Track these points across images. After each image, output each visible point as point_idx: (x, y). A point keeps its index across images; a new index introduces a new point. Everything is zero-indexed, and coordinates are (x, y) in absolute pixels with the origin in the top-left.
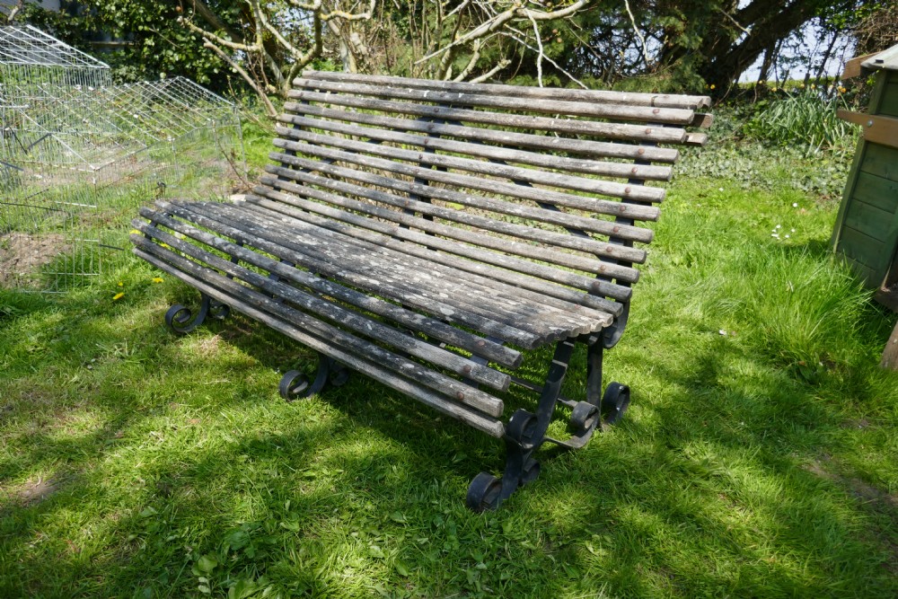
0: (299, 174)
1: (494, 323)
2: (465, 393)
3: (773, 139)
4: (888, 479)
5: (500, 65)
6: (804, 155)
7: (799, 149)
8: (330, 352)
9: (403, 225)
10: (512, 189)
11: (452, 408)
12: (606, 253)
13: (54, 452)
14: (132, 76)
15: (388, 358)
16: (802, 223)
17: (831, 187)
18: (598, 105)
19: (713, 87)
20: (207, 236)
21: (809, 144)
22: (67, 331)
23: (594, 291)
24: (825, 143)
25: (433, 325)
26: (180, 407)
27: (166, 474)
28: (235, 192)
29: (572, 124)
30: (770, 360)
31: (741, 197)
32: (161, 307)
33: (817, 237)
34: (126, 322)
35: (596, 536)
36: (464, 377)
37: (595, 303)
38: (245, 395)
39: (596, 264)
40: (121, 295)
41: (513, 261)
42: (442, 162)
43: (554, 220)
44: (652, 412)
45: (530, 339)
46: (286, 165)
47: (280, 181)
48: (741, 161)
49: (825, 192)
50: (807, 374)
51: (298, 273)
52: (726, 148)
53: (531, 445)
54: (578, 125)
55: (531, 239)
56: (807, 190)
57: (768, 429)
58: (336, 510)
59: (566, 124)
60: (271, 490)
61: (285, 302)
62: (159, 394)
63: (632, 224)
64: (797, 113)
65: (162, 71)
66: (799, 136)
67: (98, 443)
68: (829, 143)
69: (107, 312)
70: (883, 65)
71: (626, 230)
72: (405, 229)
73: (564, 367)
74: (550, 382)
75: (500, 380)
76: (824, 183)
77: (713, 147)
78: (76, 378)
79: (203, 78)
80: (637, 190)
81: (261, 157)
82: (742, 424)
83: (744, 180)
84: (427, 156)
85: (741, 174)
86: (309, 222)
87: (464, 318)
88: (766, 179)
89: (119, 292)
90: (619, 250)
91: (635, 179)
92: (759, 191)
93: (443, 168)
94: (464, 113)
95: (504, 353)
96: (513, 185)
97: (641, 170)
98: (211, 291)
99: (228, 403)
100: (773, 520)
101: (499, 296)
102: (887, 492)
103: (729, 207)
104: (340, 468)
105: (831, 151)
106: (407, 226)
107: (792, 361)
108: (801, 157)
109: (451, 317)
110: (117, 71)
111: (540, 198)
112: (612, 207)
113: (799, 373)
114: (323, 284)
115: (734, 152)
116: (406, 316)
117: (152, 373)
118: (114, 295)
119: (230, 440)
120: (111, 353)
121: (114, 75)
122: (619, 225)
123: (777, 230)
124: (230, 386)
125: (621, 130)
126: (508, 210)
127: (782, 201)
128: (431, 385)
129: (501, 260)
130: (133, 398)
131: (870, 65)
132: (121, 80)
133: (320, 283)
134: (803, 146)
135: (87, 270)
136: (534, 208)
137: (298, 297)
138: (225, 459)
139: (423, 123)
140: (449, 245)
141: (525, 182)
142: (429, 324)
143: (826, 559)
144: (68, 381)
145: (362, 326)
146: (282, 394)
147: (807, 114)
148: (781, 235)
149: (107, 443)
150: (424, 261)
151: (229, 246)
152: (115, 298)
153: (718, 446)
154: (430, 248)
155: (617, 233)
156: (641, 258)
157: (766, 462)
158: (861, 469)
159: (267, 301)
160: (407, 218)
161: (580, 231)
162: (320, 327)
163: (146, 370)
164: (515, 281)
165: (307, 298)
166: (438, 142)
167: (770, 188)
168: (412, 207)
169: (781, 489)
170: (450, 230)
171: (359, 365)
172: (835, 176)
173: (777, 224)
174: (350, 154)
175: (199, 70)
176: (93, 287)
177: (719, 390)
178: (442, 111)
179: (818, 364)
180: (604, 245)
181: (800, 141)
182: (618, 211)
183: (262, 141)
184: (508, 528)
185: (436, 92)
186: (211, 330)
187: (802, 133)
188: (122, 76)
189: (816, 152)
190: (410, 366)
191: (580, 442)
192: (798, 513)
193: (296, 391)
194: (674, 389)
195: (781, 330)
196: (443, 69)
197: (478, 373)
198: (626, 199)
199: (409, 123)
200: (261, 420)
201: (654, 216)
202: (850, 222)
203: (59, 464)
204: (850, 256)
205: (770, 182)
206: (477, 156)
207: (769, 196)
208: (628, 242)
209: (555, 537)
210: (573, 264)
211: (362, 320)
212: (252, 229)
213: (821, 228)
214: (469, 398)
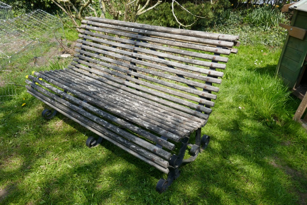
0: (87, 58)
1: (164, 131)
2: (155, 159)
3: (254, 23)
4: (297, 165)
5: (158, 3)
6: (264, 30)
7: (263, 28)
8: (104, 137)
9: (127, 80)
10: (167, 69)
11: (150, 162)
12: (202, 96)
13: (5, 177)
14: (21, 5)
15: (126, 143)
16: (264, 59)
17: (274, 43)
18: (198, 38)
19: (233, 5)
20: (54, 89)
21: (266, 26)
22: (6, 121)
23: (198, 110)
24: (271, 25)
25: (142, 132)
26: (51, 153)
27: (48, 184)
28: (63, 53)
29: (189, 46)
30: (256, 118)
31: (243, 48)
32: (40, 108)
33: (269, 64)
34: (28, 115)
35: (202, 200)
36: (154, 152)
37: (199, 115)
38: (74, 146)
39: (199, 99)
40: (25, 104)
41: (168, 97)
42: (140, 57)
43: (183, 82)
44: (217, 143)
45: (177, 138)
46: (82, 54)
47: (80, 60)
48: (243, 33)
49: (272, 45)
50: (269, 124)
51: (90, 106)
52: (237, 28)
53: (178, 166)
54: (191, 46)
55: (174, 88)
56: (266, 45)
57: (257, 148)
58: (110, 195)
59: (186, 45)
60: (86, 189)
61: (86, 118)
62: (42, 149)
63: (211, 85)
64: (262, 14)
65: (32, 3)
66: (263, 22)
67: (21, 171)
68: (273, 25)
69: (20, 111)
70: (297, 9)
71: (209, 87)
72: (128, 82)
73: (188, 138)
74: (184, 143)
75: (168, 155)
76: (272, 42)
77: (233, 27)
78: (11, 143)
79: (48, 5)
80: (213, 72)
81: (72, 37)
82: (248, 146)
83: (244, 41)
84: (134, 54)
85: (243, 39)
86: (92, 78)
87: (153, 128)
88: (252, 41)
89: (24, 103)
90: (207, 94)
91: (212, 68)
92: (249, 45)
93: (140, 59)
94: (147, 38)
95: (168, 145)
96: (167, 67)
97: (215, 65)
98: (58, 110)
99: (68, 150)
100: (261, 187)
101: (164, 113)
102: (297, 171)
103: (239, 52)
104: (110, 177)
105: (274, 29)
106: (128, 81)
107: (264, 119)
108: (263, 31)
109: (148, 127)
110: (15, 3)
111: (178, 73)
112: (204, 78)
113: (266, 124)
114: (100, 112)
115: (240, 29)
116: (131, 127)
117: (39, 138)
118: (22, 104)
119: (69, 166)
120: (23, 129)
121: (14, 5)
122: (207, 85)
123: (256, 61)
124: (68, 143)
125: (207, 49)
126: (166, 77)
127: (257, 49)
128: (142, 154)
129: (164, 96)
130: (33, 151)
131: (292, 8)
132: (17, 6)
133: (98, 111)
134: (264, 27)
135: (11, 94)
136: (175, 77)
137: (91, 117)
138: (69, 176)
139: (132, 41)
140: (144, 89)
141: (172, 67)
142: (140, 131)
143: (279, 203)
144: (8, 144)
145: (115, 130)
146: (87, 145)
147: (266, 15)
148: (258, 63)
149: (25, 171)
150: (136, 96)
151: (63, 94)
152: (22, 105)
153: (241, 157)
154: (137, 90)
155: (206, 88)
156: (215, 98)
157: (257, 162)
158: (288, 162)
159: (79, 117)
160: (128, 77)
161: (193, 87)
162: (100, 129)
163: (37, 137)
164: (169, 105)
165: (94, 117)
166: (138, 49)
167: (253, 44)
168: (130, 74)
169: (262, 174)
170: (145, 83)
171: (115, 143)
172: (275, 39)
173: (256, 59)
174: (106, 51)
175: (46, 2)
176: (14, 100)
177: (239, 132)
178: (140, 37)
179: (273, 120)
180: (201, 92)
181: (263, 25)
182: (206, 80)
183: (71, 30)
184: (171, 200)
185: (137, 29)
186: (59, 118)
187: (264, 22)
188: (17, 5)
189: (268, 29)
190: (134, 147)
191: (193, 158)
192: (269, 184)
193: (92, 144)
194: (225, 133)
195: (260, 108)
196: (137, 6)
197: (159, 152)
198: (209, 75)
199: (127, 41)
200: (80, 157)
201: (219, 83)
202: (283, 64)
203: (8, 182)
204: (282, 76)
205: (253, 42)
206: (153, 55)
207: (253, 47)
208: (210, 92)
209: (187, 201)
210: (190, 99)
211: (115, 128)
212: (71, 85)
213: (271, 60)
214: (156, 161)
